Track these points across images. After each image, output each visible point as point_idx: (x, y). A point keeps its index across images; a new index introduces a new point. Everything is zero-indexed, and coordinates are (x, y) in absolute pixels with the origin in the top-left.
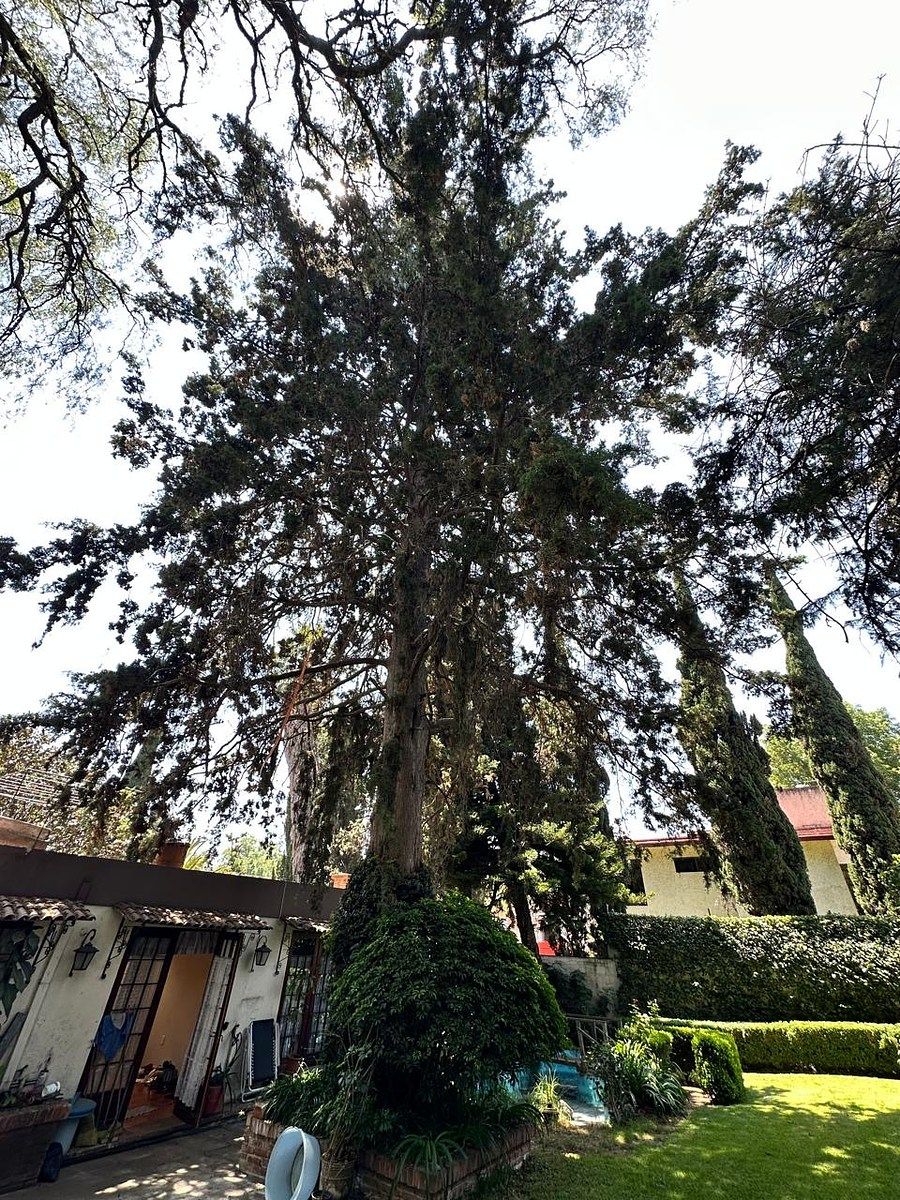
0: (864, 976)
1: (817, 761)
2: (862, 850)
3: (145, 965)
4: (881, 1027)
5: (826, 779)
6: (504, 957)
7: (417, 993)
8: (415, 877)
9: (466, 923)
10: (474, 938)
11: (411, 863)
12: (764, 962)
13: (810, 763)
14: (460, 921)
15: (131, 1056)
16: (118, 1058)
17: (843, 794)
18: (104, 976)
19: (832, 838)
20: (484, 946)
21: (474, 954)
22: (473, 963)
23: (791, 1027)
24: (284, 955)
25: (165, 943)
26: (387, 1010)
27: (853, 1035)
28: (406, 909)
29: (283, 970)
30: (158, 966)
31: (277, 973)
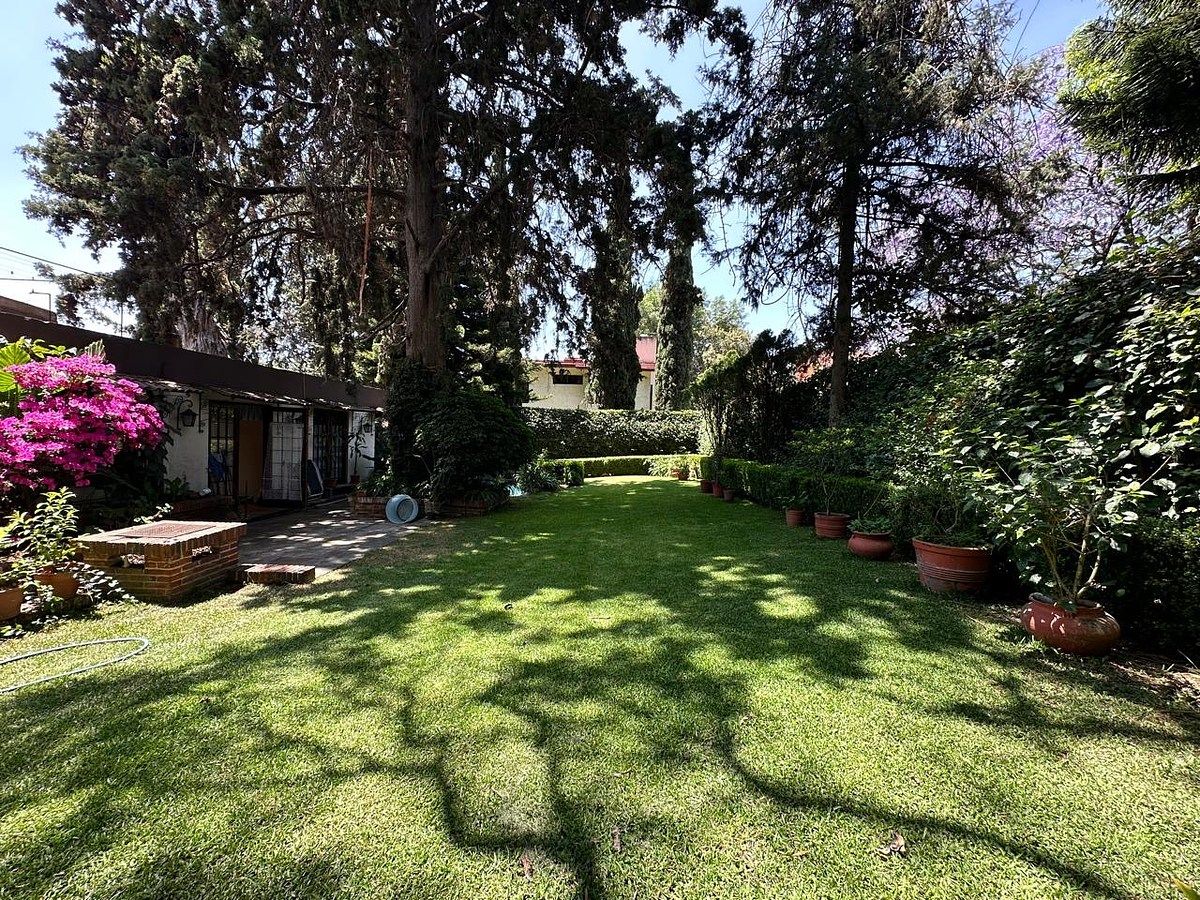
0: (647, 436)
1: (664, 323)
2: (667, 378)
3: (222, 426)
4: (642, 457)
5: (664, 335)
12: (602, 431)
13: (659, 324)
15: (231, 478)
16: (223, 478)
17: (670, 345)
18: (201, 431)
19: (653, 370)
23: (606, 460)
25: (230, 411)
27: (634, 460)
30: (231, 426)
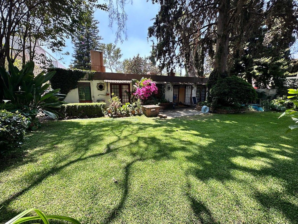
3: (176, 90)
6: (245, 85)
7: (226, 90)
8: (225, 74)
9: (237, 80)
10: (238, 82)
11: (224, 71)
14: (235, 80)
15: (177, 99)
16: (176, 100)
18: (172, 91)
20: (240, 84)
21: (238, 85)
22: (237, 86)
24: (196, 88)
25: (178, 87)
26: (220, 93)
28: (223, 79)
29: (196, 90)
30: (178, 90)
31: (195, 91)
